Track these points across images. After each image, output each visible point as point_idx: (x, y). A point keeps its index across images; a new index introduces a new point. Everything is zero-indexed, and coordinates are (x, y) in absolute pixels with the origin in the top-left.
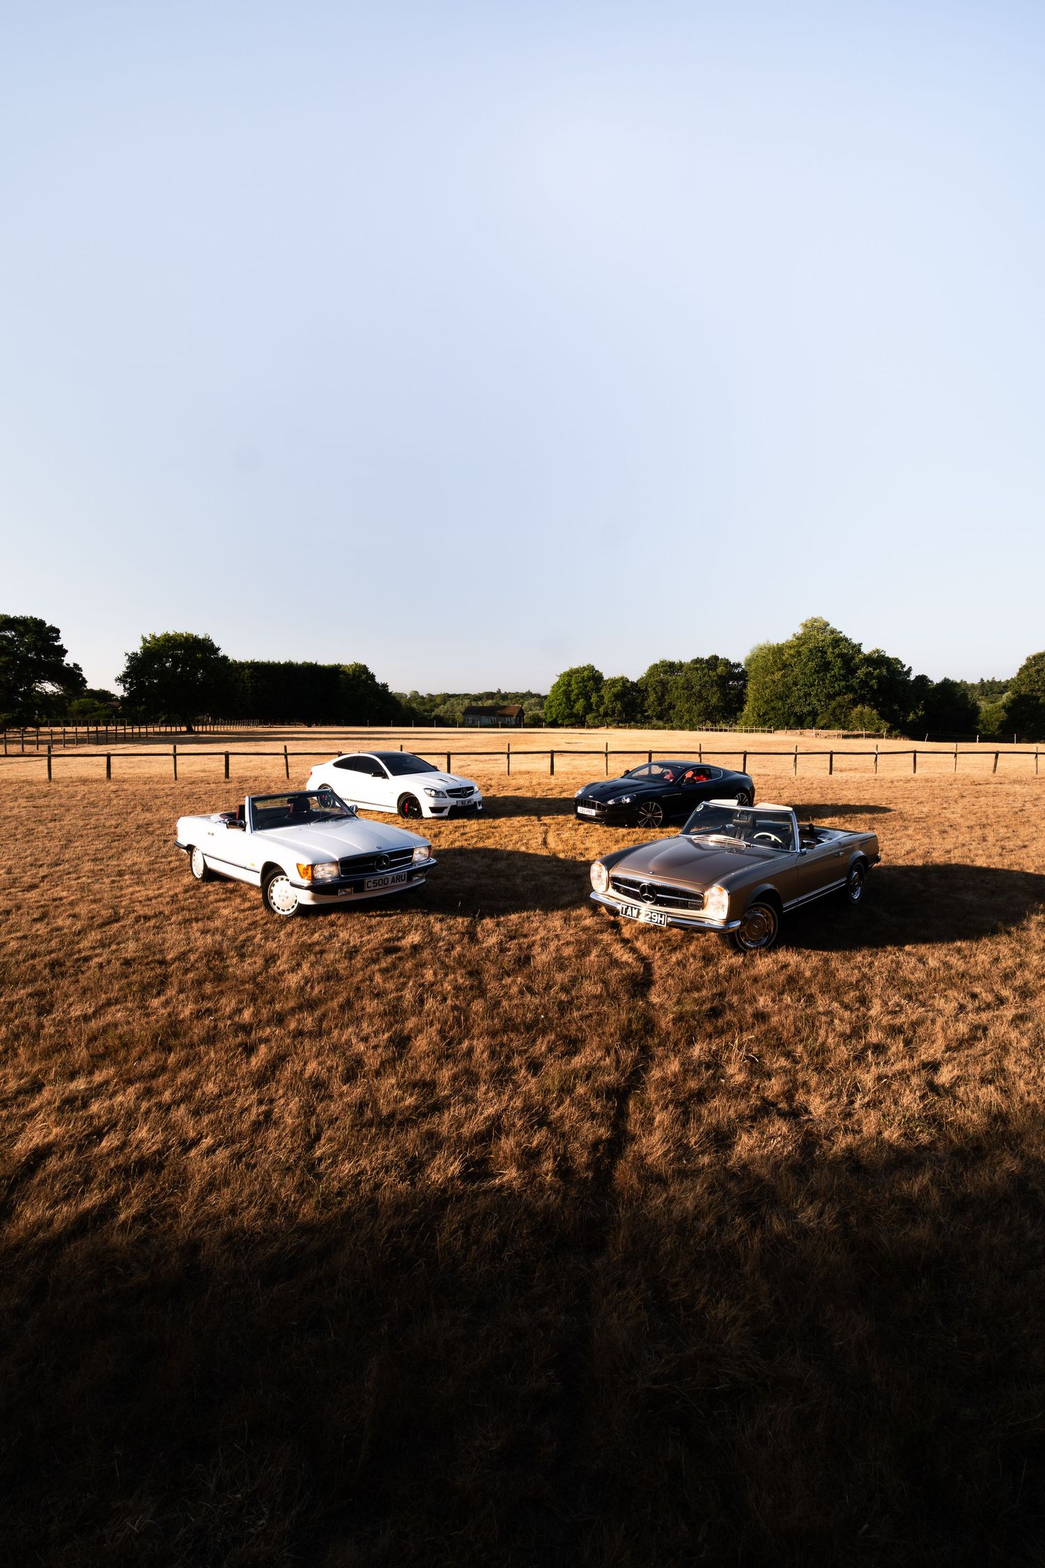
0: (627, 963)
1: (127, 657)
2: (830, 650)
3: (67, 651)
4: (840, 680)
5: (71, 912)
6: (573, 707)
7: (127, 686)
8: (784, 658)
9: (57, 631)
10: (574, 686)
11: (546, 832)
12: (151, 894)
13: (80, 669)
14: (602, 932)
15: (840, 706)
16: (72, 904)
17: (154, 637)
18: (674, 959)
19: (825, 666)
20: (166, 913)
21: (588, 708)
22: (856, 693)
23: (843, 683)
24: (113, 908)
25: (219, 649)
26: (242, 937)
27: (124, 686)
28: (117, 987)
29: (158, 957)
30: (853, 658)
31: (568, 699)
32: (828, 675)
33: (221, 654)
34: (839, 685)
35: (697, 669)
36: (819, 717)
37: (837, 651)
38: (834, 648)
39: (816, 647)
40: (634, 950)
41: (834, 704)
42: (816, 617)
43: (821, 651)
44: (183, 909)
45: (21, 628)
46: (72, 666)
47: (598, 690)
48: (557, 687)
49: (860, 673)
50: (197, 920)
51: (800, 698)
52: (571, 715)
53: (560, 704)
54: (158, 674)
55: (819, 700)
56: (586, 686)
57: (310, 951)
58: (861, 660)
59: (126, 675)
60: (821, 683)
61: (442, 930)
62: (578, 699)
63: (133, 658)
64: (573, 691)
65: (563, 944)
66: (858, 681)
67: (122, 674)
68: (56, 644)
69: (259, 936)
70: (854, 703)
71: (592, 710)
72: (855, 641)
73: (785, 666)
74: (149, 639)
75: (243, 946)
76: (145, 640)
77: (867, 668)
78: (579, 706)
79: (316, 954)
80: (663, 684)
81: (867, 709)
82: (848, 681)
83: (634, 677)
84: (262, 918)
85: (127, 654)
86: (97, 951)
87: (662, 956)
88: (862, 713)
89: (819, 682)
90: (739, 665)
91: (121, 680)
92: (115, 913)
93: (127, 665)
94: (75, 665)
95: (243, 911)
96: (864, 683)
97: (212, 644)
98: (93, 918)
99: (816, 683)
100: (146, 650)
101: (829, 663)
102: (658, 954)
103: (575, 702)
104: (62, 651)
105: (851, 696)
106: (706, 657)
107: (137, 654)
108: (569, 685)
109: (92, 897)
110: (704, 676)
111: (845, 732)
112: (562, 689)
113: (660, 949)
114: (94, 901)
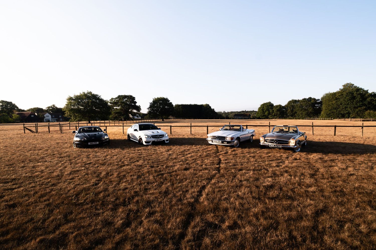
1: (150, 103)
2: (355, 92)
3: (137, 102)
4: (360, 102)
6: (265, 113)
7: (149, 110)
8: (336, 96)
9: (135, 98)
10: (265, 108)
13: (140, 106)
15: (360, 111)
17: (155, 98)
19: (354, 98)
21: (269, 114)
22: (366, 106)
23: (361, 103)
25: (170, 101)
30: (365, 95)
31: (263, 111)
32: (355, 101)
33: (170, 102)
34: (359, 104)
35: (304, 101)
36: (351, 115)
37: (358, 93)
38: (356, 92)
39: (349, 92)
41: (357, 110)
42: (348, 83)
43: (351, 93)
45: (127, 98)
46: (138, 106)
47: (272, 108)
48: (259, 108)
49: (368, 99)
51: (343, 109)
52: (264, 116)
53: (261, 113)
54: (156, 107)
55: (351, 109)
56: (268, 108)
58: (368, 95)
59: (150, 107)
60: (352, 103)
62: (266, 111)
64: (265, 109)
66: (367, 102)
67: (148, 107)
68: (135, 101)
70: (366, 110)
71: (270, 114)
72: (365, 89)
73: (337, 99)
74: (154, 99)
76: (153, 99)
77: (371, 97)
78: (266, 113)
80: (293, 106)
81: (371, 111)
82: (363, 102)
83: (283, 105)
88: (370, 113)
89: (351, 103)
90: (319, 100)
91: (148, 109)
96: (369, 103)
97: (168, 99)
99: (350, 103)
100: (153, 101)
101: (355, 97)
103: (265, 112)
104: (136, 102)
105: (364, 107)
106: (307, 98)
107: (152, 103)
108: (264, 108)
110: (307, 103)
111: (363, 119)
112: (262, 108)
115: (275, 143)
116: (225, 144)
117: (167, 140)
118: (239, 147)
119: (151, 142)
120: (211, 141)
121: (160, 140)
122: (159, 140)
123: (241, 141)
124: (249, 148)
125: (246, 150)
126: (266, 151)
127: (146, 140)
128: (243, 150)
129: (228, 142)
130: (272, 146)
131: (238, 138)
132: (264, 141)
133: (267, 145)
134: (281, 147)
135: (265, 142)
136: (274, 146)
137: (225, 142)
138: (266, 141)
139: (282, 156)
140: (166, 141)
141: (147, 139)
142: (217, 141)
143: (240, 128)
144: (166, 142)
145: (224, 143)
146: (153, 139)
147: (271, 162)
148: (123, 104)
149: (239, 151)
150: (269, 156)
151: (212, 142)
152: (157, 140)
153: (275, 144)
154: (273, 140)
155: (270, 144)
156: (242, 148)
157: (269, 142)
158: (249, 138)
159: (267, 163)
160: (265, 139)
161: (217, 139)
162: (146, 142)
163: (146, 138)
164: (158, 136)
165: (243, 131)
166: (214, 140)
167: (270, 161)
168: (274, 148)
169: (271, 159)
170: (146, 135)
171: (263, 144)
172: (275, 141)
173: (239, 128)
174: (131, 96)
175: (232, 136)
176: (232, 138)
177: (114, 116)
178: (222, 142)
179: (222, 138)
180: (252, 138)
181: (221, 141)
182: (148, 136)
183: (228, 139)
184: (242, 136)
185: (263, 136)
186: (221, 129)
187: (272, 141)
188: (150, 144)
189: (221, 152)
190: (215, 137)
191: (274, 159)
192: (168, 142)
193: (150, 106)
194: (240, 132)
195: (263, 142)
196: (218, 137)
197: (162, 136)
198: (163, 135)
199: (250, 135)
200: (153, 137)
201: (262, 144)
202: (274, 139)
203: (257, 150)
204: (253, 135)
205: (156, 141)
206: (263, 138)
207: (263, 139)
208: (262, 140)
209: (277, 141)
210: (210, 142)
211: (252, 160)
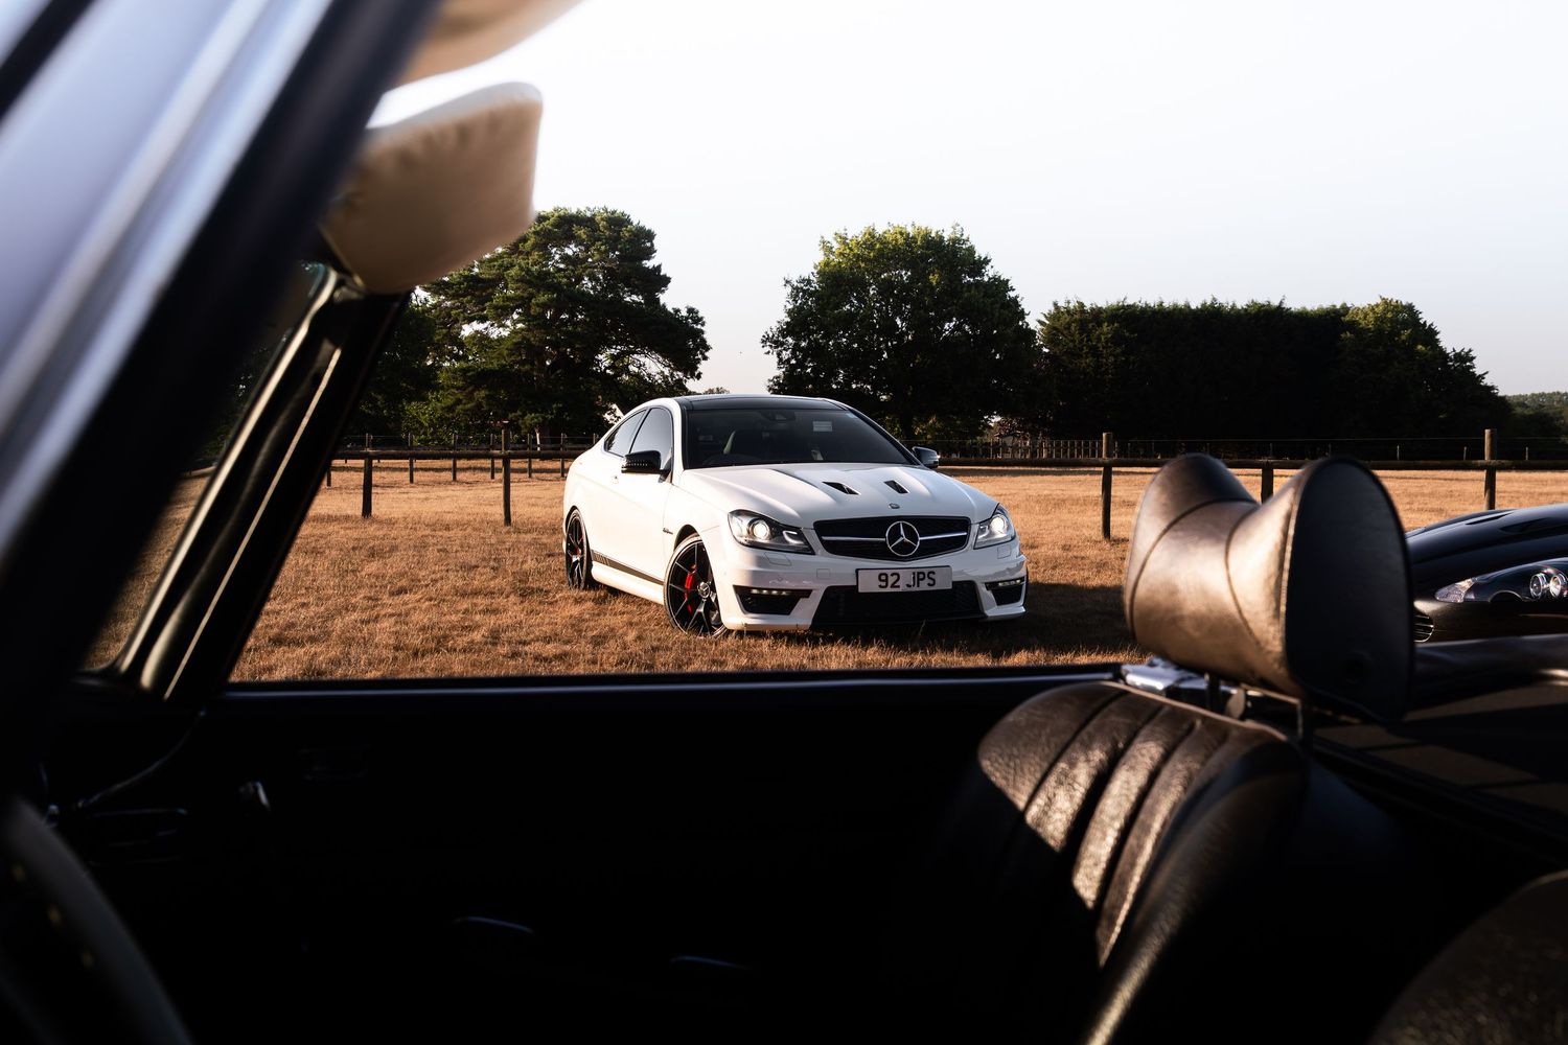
1: (789, 289)
3: (666, 281)
7: (786, 355)
9: (650, 236)
13: (698, 320)
17: (843, 240)
25: (987, 261)
27: (779, 355)
33: (990, 272)
45: (582, 233)
46: (684, 314)
54: (848, 321)
59: (789, 329)
63: (799, 291)
67: (775, 326)
68: (649, 264)
74: (836, 246)
76: (828, 250)
85: (787, 282)
91: (773, 342)
93: (790, 307)
94: (691, 310)
97: (971, 250)
104: (658, 281)
107: (809, 282)
117: (1005, 593)
119: (807, 593)
121: (924, 586)
122: (908, 579)
127: (757, 575)
140: (986, 596)
141: (760, 561)
144: (994, 611)
148: (543, 298)
152: (884, 576)
162: (748, 598)
163: (754, 545)
164: (895, 534)
170: (756, 518)
174: (618, 222)
177: (459, 402)
182: (777, 528)
188: (802, 616)
192: (1018, 608)
193: (790, 313)
197: (948, 531)
198: (963, 524)
205: (869, 584)
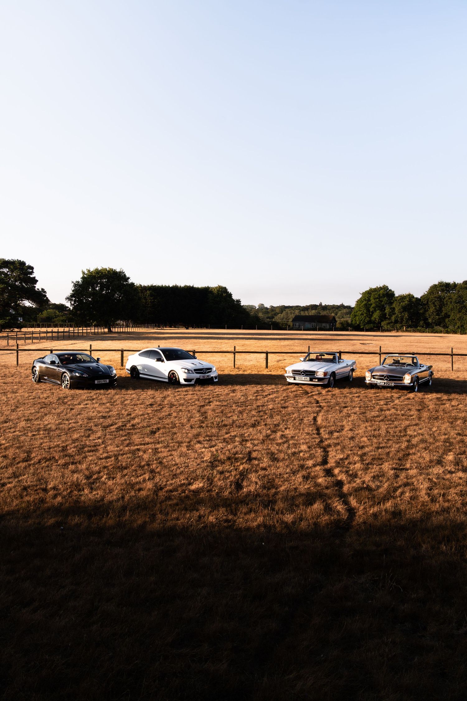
0: (338, 512)
1: (73, 284)
3: (37, 281)
5: (4, 454)
6: (371, 316)
7: (73, 302)
9: (32, 268)
10: (372, 301)
11: (318, 413)
12: (52, 445)
14: (327, 488)
16: (6, 449)
17: (89, 271)
18: (371, 512)
20: (57, 458)
21: (383, 317)
24: (27, 453)
25: (129, 278)
26: (95, 477)
27: (71, 302)
28: (15, 504)
29: (44, 486)
31: (368, 310)
33: (130, 281)
40: (346, 503)
44: (66, 456)
47: (391, 304)
48: (360, 301)
50: (73, 463)
52: (370, 321)
53: (362, 313)
56: (381, 301)
57: (132, 488)
59: (72, 295)
61: (219, 480)
62: (375, 310)
63: (76, 285)
64: (372, 304)
65: (297, 495)
67: (70, 294)
68: (32, 276)
69: (105, 477)
71: (386, 319)
74: (86, 272)
75: (93, 483)
76: (84, 273)
78: (376, 315)
79: (135, 491)
80: (441, 299)
84: (111, 465)
85: (73, 282)
86: (10, 480)
87: (365, 508)
92: (28, 456)
93: (73, 289)
95: (101, 459)
97: (125, 275)
98: (14, 458)
102: (362, 508)
103: (373, 312)
107: (79, 282)
108: (369, 300)
109: (18, 445)
112: (364, 302)
113: (364, 503)
114: (18, 448)
115: (386, 379)
116: (315, 382)
117: (216, 378)
118: (334, 387)
119: (193, 379)
120: (293, 379)
121: (208, 378)
122: (206, 377)
123: (337, 377)
124: (350, 388)
125: (346, 391)
126: (373, 391)
127: (187, 377)
128: (342, 390)
129: (320, 379)
130: (381, 383)
131: (333, 373)
132: (370, 377)
133: (376, 382)
134: (393, 385)
135: (372, 379)
136: (384, 384)
137: (316, 378)
138: (373, 377)
139: (393, 396)
140: (214, 378)
141: (187, 375)
142: (303, 378)
143: (334, 358)
144: (215, 380)
145: (314, 380)
146: (198, 376)
147: (378, 402)
149: (337, 391)
150: (377, 396)
151: (295, 379)
152: (203, 377)
153: (386, 381)
154: (383, 376)
155: (379, 381)
156: (339, 388)
157: (378, 379)
158: (348, 373)
159: (374, 402)
160: (373, 374)
161: (303, 374)
162: (185, 380)
163: (185, 373)
164: (204, 371)
165: (339, 363)
166: (298, 377)
167: (378, 400)
168: (384, 387)
169: (379, 399)
170: (185, 369)
171: (370, 382)
172: (385, 377)
173: (331, 357)
174: (22, 263)
175: (325, 370)
176: (325, 374)
178: (311, 380)
179: (310, 374)
180: (352, 374)
181: (308, 378)
182: (188, 370)
183: (320, 375)
184: (338, 371)
185: (370, 371)
186: (302, 359)
187: (381, 378)
188: (193, 382)
189: (311, 392)
190: (299, 371)
191: (383, 398)
192: (217, 380)
193: (73, 291)
194: (334, 364)
195: (370, 379)
196: (304, 372)
197: (209, 370)
198: (211, 369)
199: (350, 368)
200: (198, 371)
201: (368, 382)
202: (385, 374)
203: (361, 390)
204: (353, 370)
205: (201, 378)
206: (370, 373)
207: (370, 375)
208: (368, 375)
209: (388, 377)
210: (291, 380)
211: (357, 399)
